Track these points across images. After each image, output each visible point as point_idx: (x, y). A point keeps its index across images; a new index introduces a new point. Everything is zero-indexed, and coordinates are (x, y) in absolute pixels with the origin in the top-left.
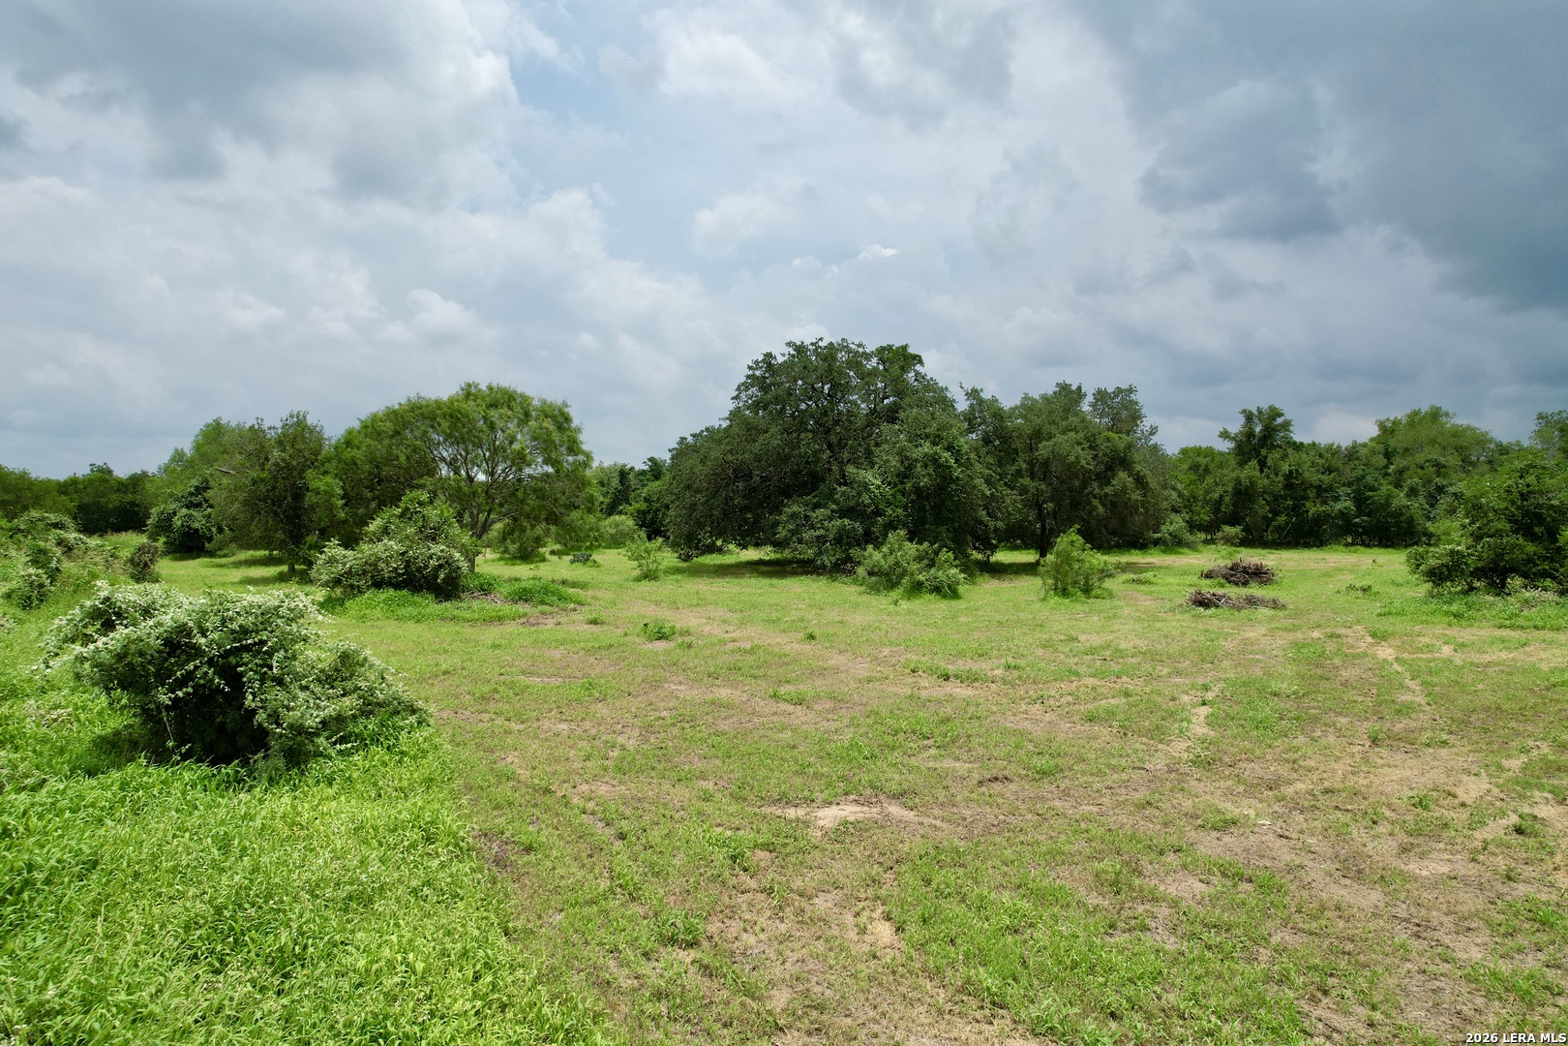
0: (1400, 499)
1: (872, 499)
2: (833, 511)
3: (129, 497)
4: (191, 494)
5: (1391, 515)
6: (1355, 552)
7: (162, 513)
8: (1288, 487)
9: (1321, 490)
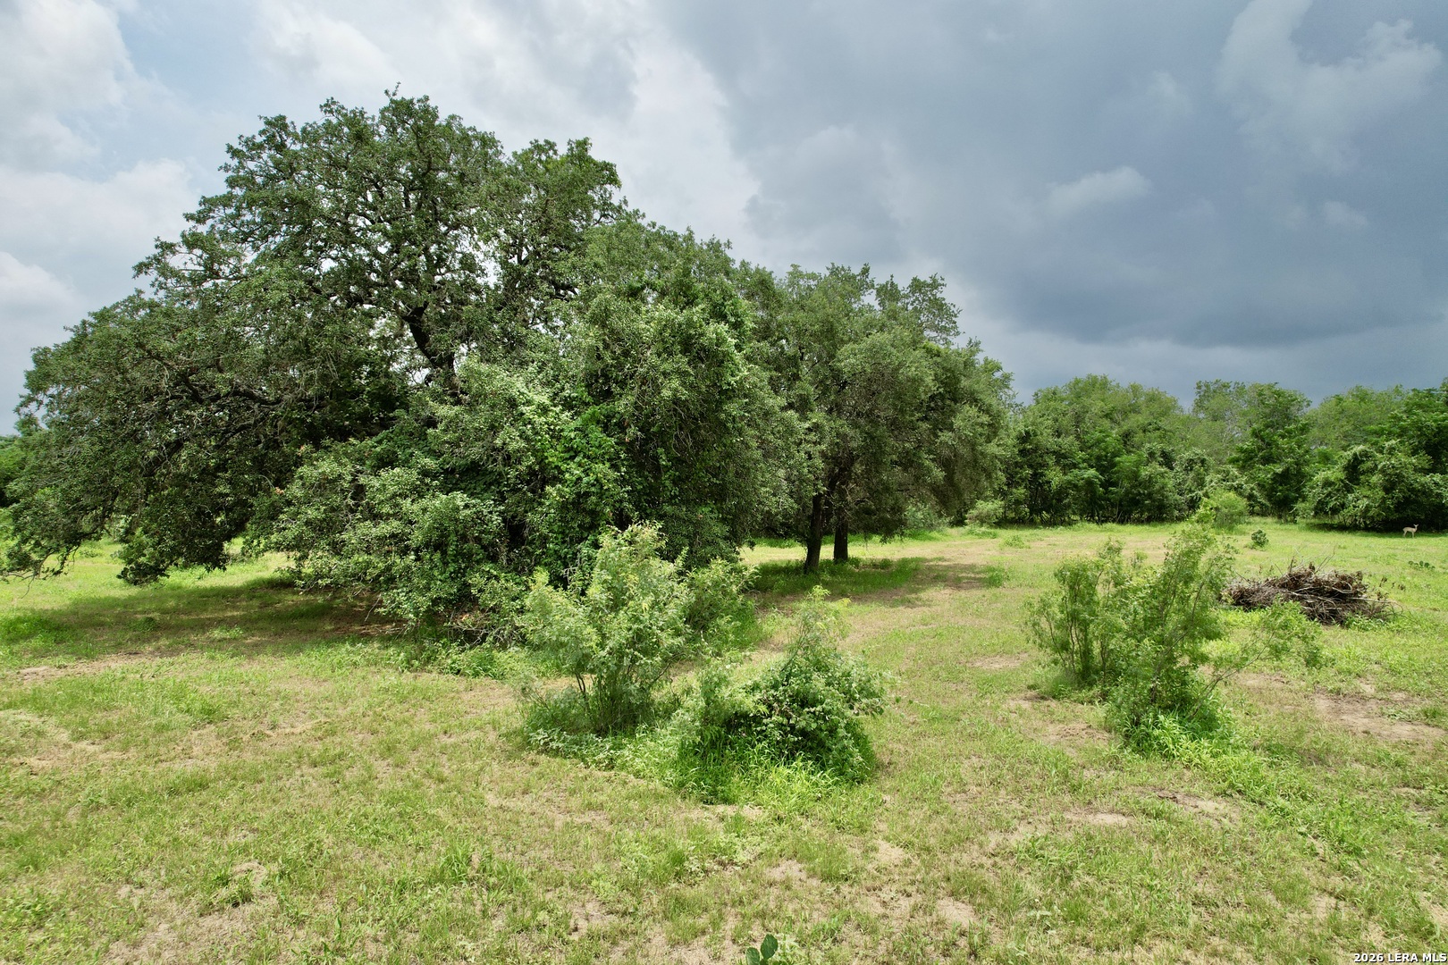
2: (425, 473)
8: (1023, 452)
9: (1060, 456)
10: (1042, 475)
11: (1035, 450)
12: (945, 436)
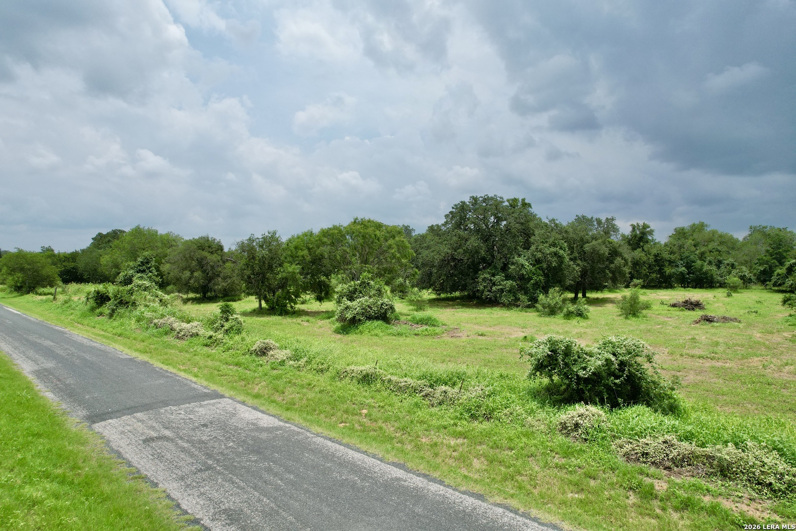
0: (706, 267)
1: (526, 272)
3: (72, 265)
4: (139, 265)
5: (703, 273)
6: (689, 291)
7: (126, 275)
8: (655, 261)
9: (671, 262)
10: (663, 269)
11: (661, 259)
12: (612, 265)
